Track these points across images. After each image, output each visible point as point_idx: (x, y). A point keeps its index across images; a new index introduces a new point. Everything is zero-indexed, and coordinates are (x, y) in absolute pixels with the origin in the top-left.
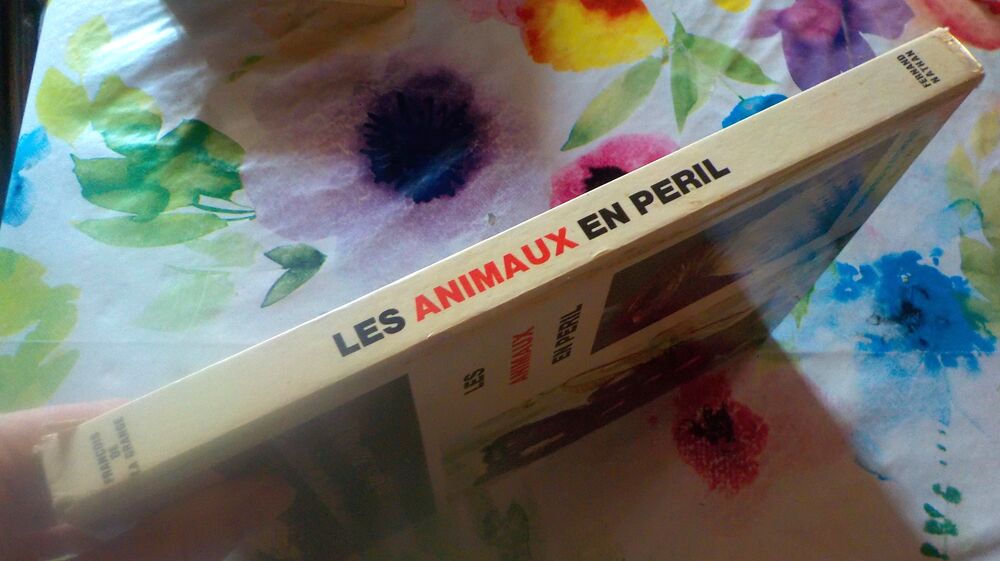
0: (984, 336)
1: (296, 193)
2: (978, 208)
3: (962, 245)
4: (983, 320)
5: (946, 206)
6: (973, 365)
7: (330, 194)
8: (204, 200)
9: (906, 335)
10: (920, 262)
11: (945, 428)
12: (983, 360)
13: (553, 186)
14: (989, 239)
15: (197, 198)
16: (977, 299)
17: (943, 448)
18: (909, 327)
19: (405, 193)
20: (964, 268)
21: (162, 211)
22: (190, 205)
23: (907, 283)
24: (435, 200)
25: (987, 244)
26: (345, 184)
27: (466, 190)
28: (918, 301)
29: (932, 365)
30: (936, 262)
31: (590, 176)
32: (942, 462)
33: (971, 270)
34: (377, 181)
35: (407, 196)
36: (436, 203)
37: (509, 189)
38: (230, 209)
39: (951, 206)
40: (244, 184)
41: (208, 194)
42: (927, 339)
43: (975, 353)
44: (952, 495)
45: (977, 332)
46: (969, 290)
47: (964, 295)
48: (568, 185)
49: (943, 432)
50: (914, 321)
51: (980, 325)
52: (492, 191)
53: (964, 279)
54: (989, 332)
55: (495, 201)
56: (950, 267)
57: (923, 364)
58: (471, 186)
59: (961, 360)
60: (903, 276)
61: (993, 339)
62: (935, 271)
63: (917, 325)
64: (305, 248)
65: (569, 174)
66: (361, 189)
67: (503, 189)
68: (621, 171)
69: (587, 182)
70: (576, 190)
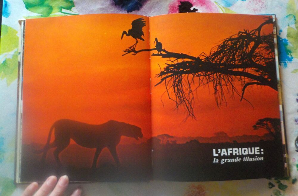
0: (290, 57)
1: (91, 9)
2: (295, 17)
3: (288, 29)
4: (290, 52)
5: (285, 16)
6: (285, 65)
7: (101, 9)
8: (63, 10)
12: (289, 64)
13: (170, 7)
14: (296, 27)
15: (61, 10)
16: (290, 46)
19: (124, 9)
20: (288, 36)
21: (51, 13)
22: (59, 12)
24: (133, 11)
25: (295, 29)
26: (106, 6)
30: (280, 34)
31: (180, 4)
33: (290, 37)
34: (115, 5)
35: (125, 10)
37: (155, 8)
38: (71, 13)
39: (287, 16)
40: (75, 5)
41: (64, 8)
43: (286, 62)
45: (288, 55)
46: (288, 43)
47: (286, 44)
48: (174, 7)
51: (289, 53)
52: (150, 9)
53: (287, 40)
54: (291, 56)
55: (151, 12)
56: (284, 36)
58: (144, 7)
59: (282, 64)
61: (292, 58)
62: (279, 36)
65: (174, 4)
66: (111, 8)
67: (154, 8)
68: (189, 3)
69: (179, 6)
70: (176, 9)
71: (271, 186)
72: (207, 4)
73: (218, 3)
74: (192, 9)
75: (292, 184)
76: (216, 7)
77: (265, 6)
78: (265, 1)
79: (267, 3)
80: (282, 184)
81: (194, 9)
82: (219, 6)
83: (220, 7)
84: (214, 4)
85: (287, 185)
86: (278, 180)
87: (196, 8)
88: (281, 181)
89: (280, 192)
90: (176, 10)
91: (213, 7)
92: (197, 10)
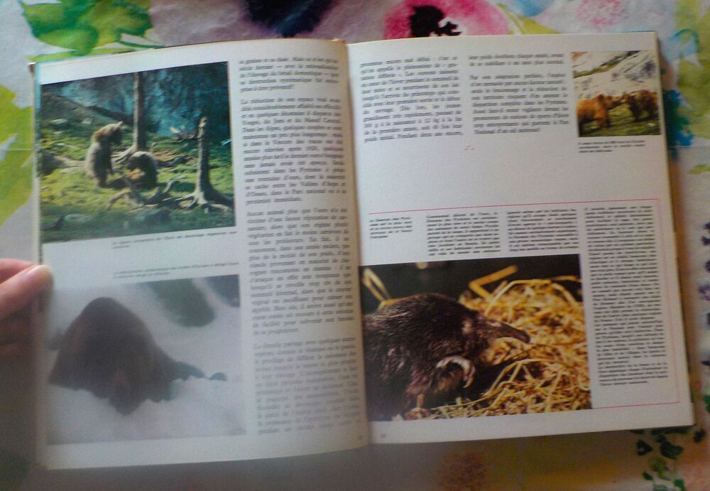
0: (686, 135)
1: (194, 31)
2: (696, 36)
3: (681, 66)
4: (686, 122)
5: (674, 33)
6: (674, 155)
7: (219, 31)
8: (125, 37)
13: (387, 21)
14: (701, 61)
15: (119, 37)
16: (685, 108)
19: (275, 30)
21: (94, 47)
22: (116, 41)
24: (298, 34)
25: (697, 64)
26: (230, 23)
27: (321, 26)
31: (413, 13)
33: (684, 85)
34: (254, 20)
35: (277, 32)
37: (352, 25)
38: (145, 44)
39: (677, 35)
40: (153, 24)
41: (128, 32)
43: (677, 147)
45: (681, 132)
46: (678, 100)
47: (676, 104)
48: (398, 21)
51: (684, 126)
52: (340, 27)
53: (677, 92)
54: (689, 132)
55: (343, 35)
58: (325, 23)
61: (691, 137)
65: (399, 12)
66: (243, 27)
67: (349, 25)
68: (436, 8)
69: (411, 18)
70: (403, 26)
71: (642, 450)
72: (479, 9)
73: (506, 7)
74: (443, 23)
75: (695, 444)
76: (501, 19)
77: (624, 11)
80: (668, 443)
81: (449, 24)
82: (509, 15)
83: (512, 18)
84: (496, 10)
85: (682, 446)
86: (659, 433)
87: (454, 22)
88: (665, 436)
89: (665, 463)
90: (403, 28)
91: (495, 17)
92: (455, 27)
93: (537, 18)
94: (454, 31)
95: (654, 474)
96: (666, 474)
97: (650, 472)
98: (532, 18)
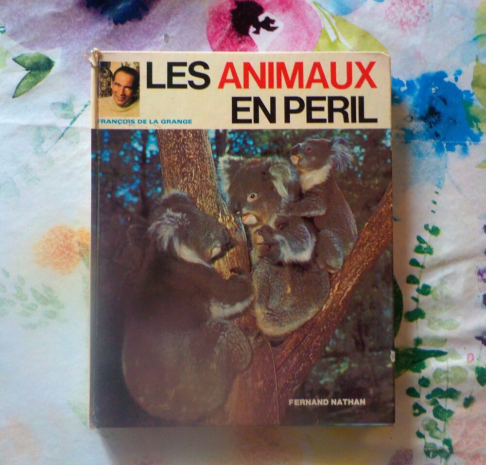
0: (475, 131)
1: (32, 15)
3: (476, 68)
4: (477, 121)
5: (471, 39)
6: (465, 150)
7: (55, 15)
9: (427, 130)
10: (446, 80)
11: (438, 190)
12: (472, 148)
13: (211, 13)
16: (478, 107)
17: (435, 203)
18: (430, 123)
19: (107, 16)
20: (475, 84)
23: (435, 93)
24: (128, 22)
26: (66, 8)
27: (150, 15)
28: (440, 107)
29: (439, 149)
30: (456, 79)
31: (235, 7)
32: (432, 211)
33: (478, 86)
34: (88, 6)
35: (109, 19)
36: (128, 25)
37: (178, 16)
39: (475, 39)
42: (439, 132)
43: (468, 143)
44: (435, 231)
45: (471, 129)
46: (473, 100)
47: (470, 103)
48: (221, 14)
49: (437, 193)
50: (434, 120)
51: (475, 124)
52: (168, 16)
53: (471, 93)
54: (479, 129)
55: (169, 24)
56: (464, 84)
57: (434, 149)
58: (154, 12)
59: (458, 147)
60: (433, 89)
61: (481, 134)
62: (454, 85)
63: (435, 124)
64: (41, 56)
65: (221, 6)
66: (77, 12)
67: (175, 15)
68: (257, 3)
69: (232, 11)
70: (225, 18)
71: (417, 411)
72: (296, 6)
73: (320, 5)
74: (261, 18)
75: (463, 408)
76: (316, 16)
77: (427, 14)
78: (428, 3)
79: (432, 7)
80: (440, 407)
81: (267, 19)
82: (324, 13)
83: (326, 16)
84: (311, 8)
85: (452, 409)
86: (434, 398)
87: (272, 17)
88: (439, 400)
89: (436, 424)
90: (225, 21)
91: (310, 14)
92: (273, 22)
93: (348, 18)
94: (271, 25)
95: (426, 433)
96: (437, 433)
97: (422, 431)
98: (344, 17)
